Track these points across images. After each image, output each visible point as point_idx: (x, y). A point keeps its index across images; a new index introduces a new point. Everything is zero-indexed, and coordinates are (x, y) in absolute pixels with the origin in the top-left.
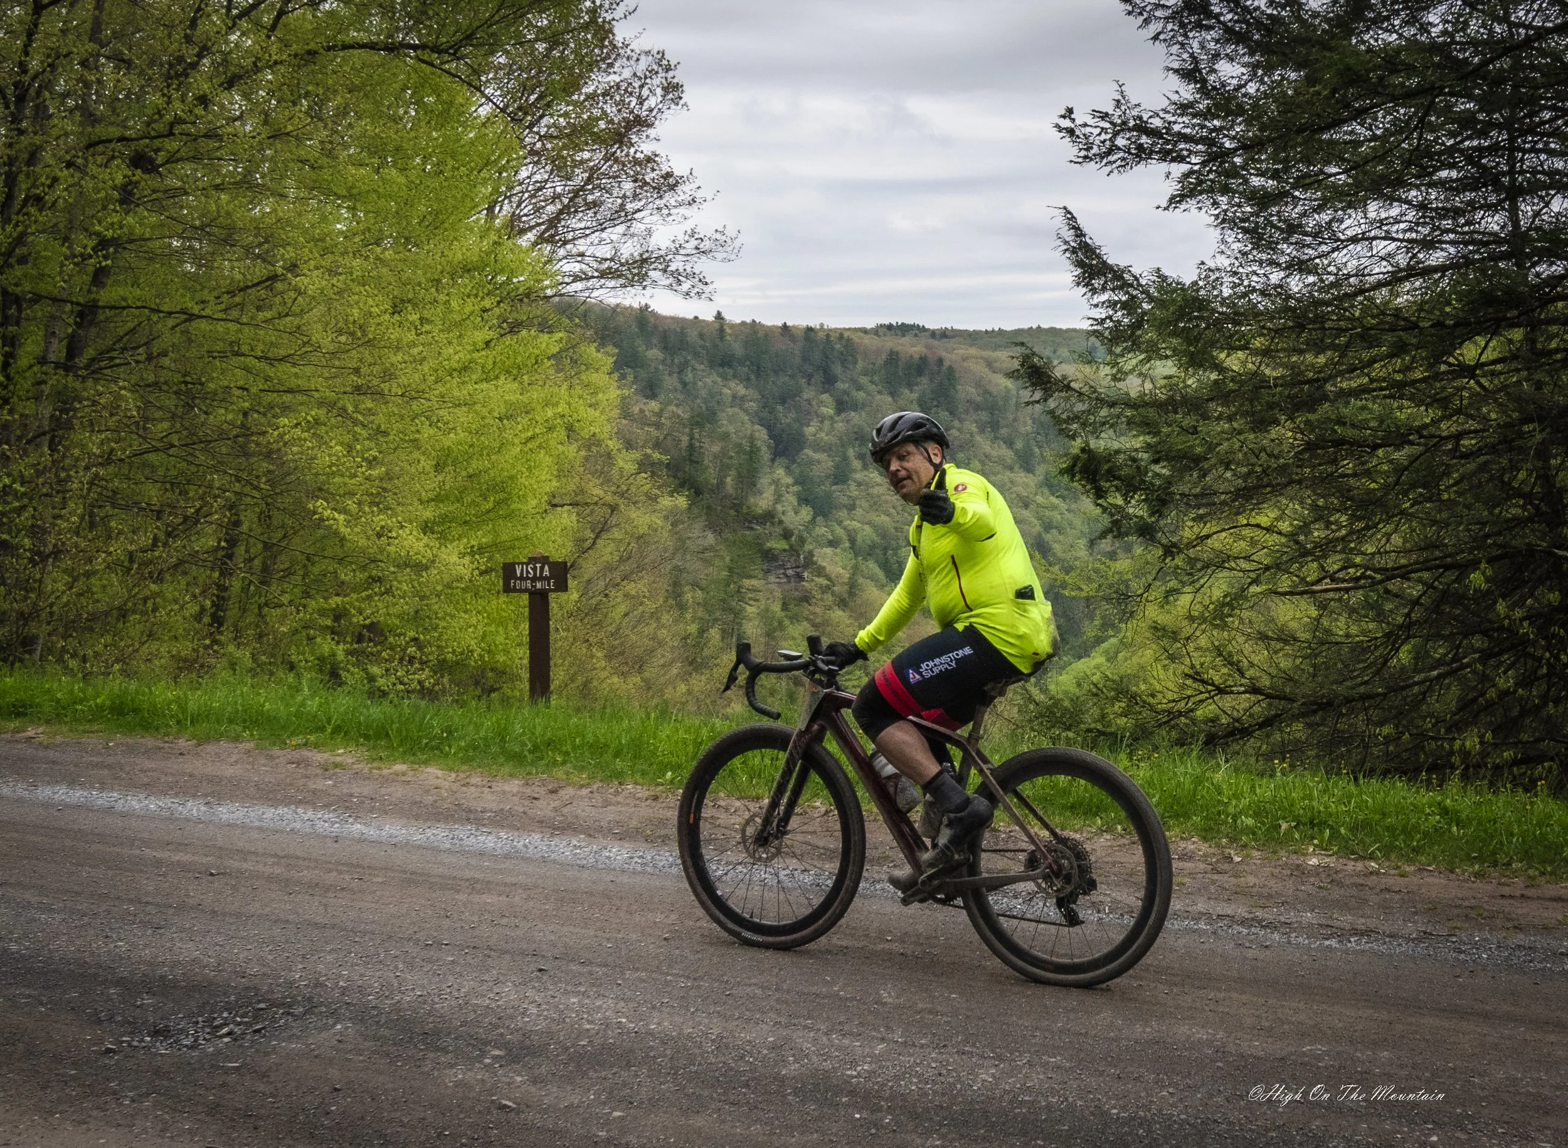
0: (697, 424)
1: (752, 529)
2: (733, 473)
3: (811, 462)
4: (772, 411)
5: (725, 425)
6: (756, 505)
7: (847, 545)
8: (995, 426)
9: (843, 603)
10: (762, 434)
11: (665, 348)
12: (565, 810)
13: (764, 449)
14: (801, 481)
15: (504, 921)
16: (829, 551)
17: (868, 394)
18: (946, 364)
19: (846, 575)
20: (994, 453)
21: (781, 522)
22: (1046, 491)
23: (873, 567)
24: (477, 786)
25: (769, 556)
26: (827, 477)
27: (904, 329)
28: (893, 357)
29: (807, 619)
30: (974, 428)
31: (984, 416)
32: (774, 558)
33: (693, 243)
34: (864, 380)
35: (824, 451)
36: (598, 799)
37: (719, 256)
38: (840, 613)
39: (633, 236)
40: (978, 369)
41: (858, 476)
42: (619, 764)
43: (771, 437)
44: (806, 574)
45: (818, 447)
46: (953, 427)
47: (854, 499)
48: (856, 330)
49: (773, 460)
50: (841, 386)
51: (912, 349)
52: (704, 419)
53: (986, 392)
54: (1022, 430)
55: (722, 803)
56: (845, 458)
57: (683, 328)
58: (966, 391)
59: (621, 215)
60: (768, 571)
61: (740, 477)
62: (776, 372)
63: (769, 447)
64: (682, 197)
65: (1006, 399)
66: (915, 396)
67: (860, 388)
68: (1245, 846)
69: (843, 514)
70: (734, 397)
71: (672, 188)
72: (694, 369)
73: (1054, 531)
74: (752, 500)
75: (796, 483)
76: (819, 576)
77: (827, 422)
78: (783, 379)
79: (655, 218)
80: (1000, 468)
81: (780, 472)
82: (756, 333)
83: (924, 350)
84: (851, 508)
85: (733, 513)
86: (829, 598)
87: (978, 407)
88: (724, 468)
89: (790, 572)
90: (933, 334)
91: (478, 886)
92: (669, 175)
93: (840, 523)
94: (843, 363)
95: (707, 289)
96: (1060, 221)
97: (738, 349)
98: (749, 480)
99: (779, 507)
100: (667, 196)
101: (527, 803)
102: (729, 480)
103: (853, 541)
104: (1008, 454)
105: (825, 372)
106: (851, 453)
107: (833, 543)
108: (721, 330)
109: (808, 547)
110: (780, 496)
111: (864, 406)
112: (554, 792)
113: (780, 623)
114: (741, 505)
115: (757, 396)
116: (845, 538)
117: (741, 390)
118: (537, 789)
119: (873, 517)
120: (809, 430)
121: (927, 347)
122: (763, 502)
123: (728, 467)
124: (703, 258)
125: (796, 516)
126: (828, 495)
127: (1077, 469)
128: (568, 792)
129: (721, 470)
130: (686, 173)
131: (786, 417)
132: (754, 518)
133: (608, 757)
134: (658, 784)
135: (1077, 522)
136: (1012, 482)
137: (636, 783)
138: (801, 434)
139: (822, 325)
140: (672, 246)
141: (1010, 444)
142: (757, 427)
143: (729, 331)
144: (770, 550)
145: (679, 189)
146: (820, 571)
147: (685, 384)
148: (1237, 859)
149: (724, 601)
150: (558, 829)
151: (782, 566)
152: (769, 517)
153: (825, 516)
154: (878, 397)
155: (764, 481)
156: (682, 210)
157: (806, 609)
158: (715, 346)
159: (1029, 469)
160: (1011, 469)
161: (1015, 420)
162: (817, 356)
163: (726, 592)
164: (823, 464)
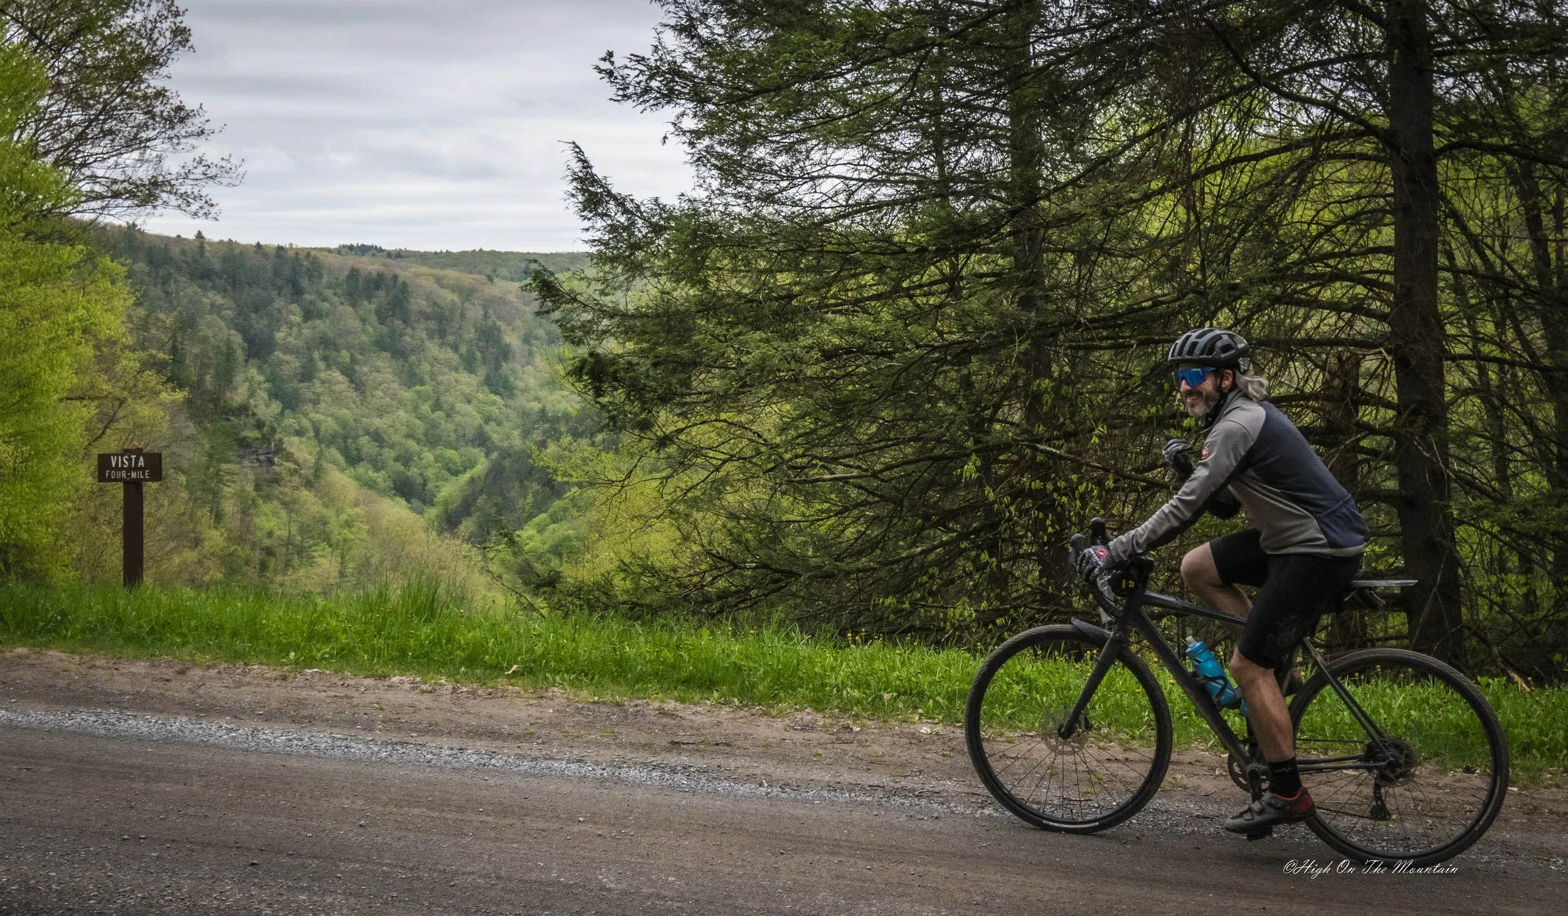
0: (180, 328)
1: (228, 420)
2: (212, 371)
3: (280, 363)
4: (247, 318)
5: (204, 330)
6: (232, 399)
7: (312, 434)
8: (442, 333)
9: (309, 485)
10: (237, 338)
11: (151, 262)
12: (201, 691)
13: (239, 351)
14: (272, 379)
15: (191, 811)
16: (296, 439)
17: (332, 304)
18: (401, 280)
19: (312, 460)
20: (442, 357)
21: (254, 414)
22: (486, 389)
23: (334, 452)
24: (103, 668)
25: (243, 443)
26: (295, 375)
27: (364, 250)
28: (354, 274)
29: (278, 498)
30: (424, 335)
31: (433, 325)
32: (249, 446)
33: (201, 169)
34: (328, 293)
35: (293, 353)
36: (227, 680)
37: (225, 181)
38: (307, 493)
39: (147, 161)
40: (429, 285)
41: (323, 375)
42: (239, 645)
43: (245, 340)
44: (276, 460)
45: (287, 350)
46: (405, 334)
47: (319, 395)
48: (321, 250)
49: (247, 361)
50: (307, 297)
51: (370, 266)
52: (187, 324)
53: (435, 304)
54: (466, 337)
55: (351, 682)
56: (311, 360)
57: (166, 245)
58: (418, 303)
59: (134, 142)
60: (242, 457)
61: (218, 375)
62: (250, 284)
63: (243, 349)
64: (192, 129)
65: (452, 312)
66: (373, 306)
67: (324, 299)
68: (857, 716)
69: (309, 407)
70: (212, 305)
71: (182, 120)
72: (176, 281)
73: (493, 424)
74: (228, 395)
75: (268, 380)
76: (288, 461)
77: (295, 329)
78: (256, 290)
79: (166, 146)
80: (446, 370)
81: (253, 371)
82: (232, 250)
83: (382, 268)
84: (316, 402)
85: (212, 406)
86: (296, 480)
87: (427, 317)
88: (204, 367)
89: (262, 458)
90: (389, 254)
91: (152, 774)
92: (179, 109)
93: (306, 415)
94: (310, 277)
95: (213, 210)
96: (569, 155)
97: (217, 265)
98: (226, 376)
99: (252, 402)
100: (178, 127)
101: (161, 684)
102: (208, 377)
103: (317, 431)
104: (454, 358)
105: (294, 285)
106: (316, 355)
107: (299, 433)
108: (202, 247)
109: (277, 436)
110: (254, 391)
111: (327, 315)
112: (182, 672)
113: (253, 501)
114: (218, 399)
115: (233, 305)
116: (310, 428)
117: (219, 300)
118: (164, 670)
119: (335, 410)
120: (279, 335)
121: (385, 265)
122: (238, 396)
123: (208, 366)
124: (211, 182)
125: (267, 409)
126: (296, 391)
127: (585, 370)
128: (196, 673)
129: (200, 369)
130: (196, 107)
131: (259, 323)
132: (230, 410)
133: (226, 639)
134: (283, 665)
135: (513, 415)
136: (457, 382)
137: (261, 664)
138: (271, 338)
139: (291, 245)
140: (182, 171)
141: (456, 349)
142: (233, 332)
143: (208, 248)
144: (245, 438)
145: (189, 122)
146: (289, 457)
147: (167, 293)
148: (857, 729)
149: (204, 482)
150: (201, 711)
151: (256, 452)
152: (243, 409)
153: (293, 409)
154: (340, 308)
155: (239, 378)
156: (191, 140)
157: (277, 490)
158: (196, 261)
159: (471, 370)
160: (456, 370)
161: (460, 328)
162: (287, 271)
163: (206, 475)
164: (291, 364)
